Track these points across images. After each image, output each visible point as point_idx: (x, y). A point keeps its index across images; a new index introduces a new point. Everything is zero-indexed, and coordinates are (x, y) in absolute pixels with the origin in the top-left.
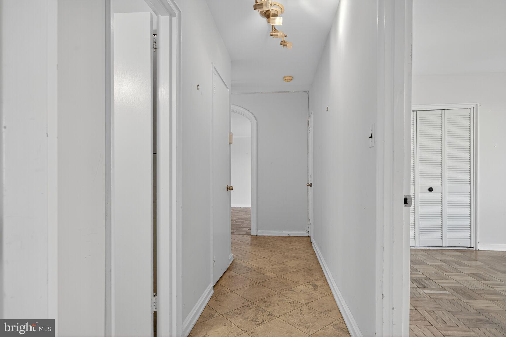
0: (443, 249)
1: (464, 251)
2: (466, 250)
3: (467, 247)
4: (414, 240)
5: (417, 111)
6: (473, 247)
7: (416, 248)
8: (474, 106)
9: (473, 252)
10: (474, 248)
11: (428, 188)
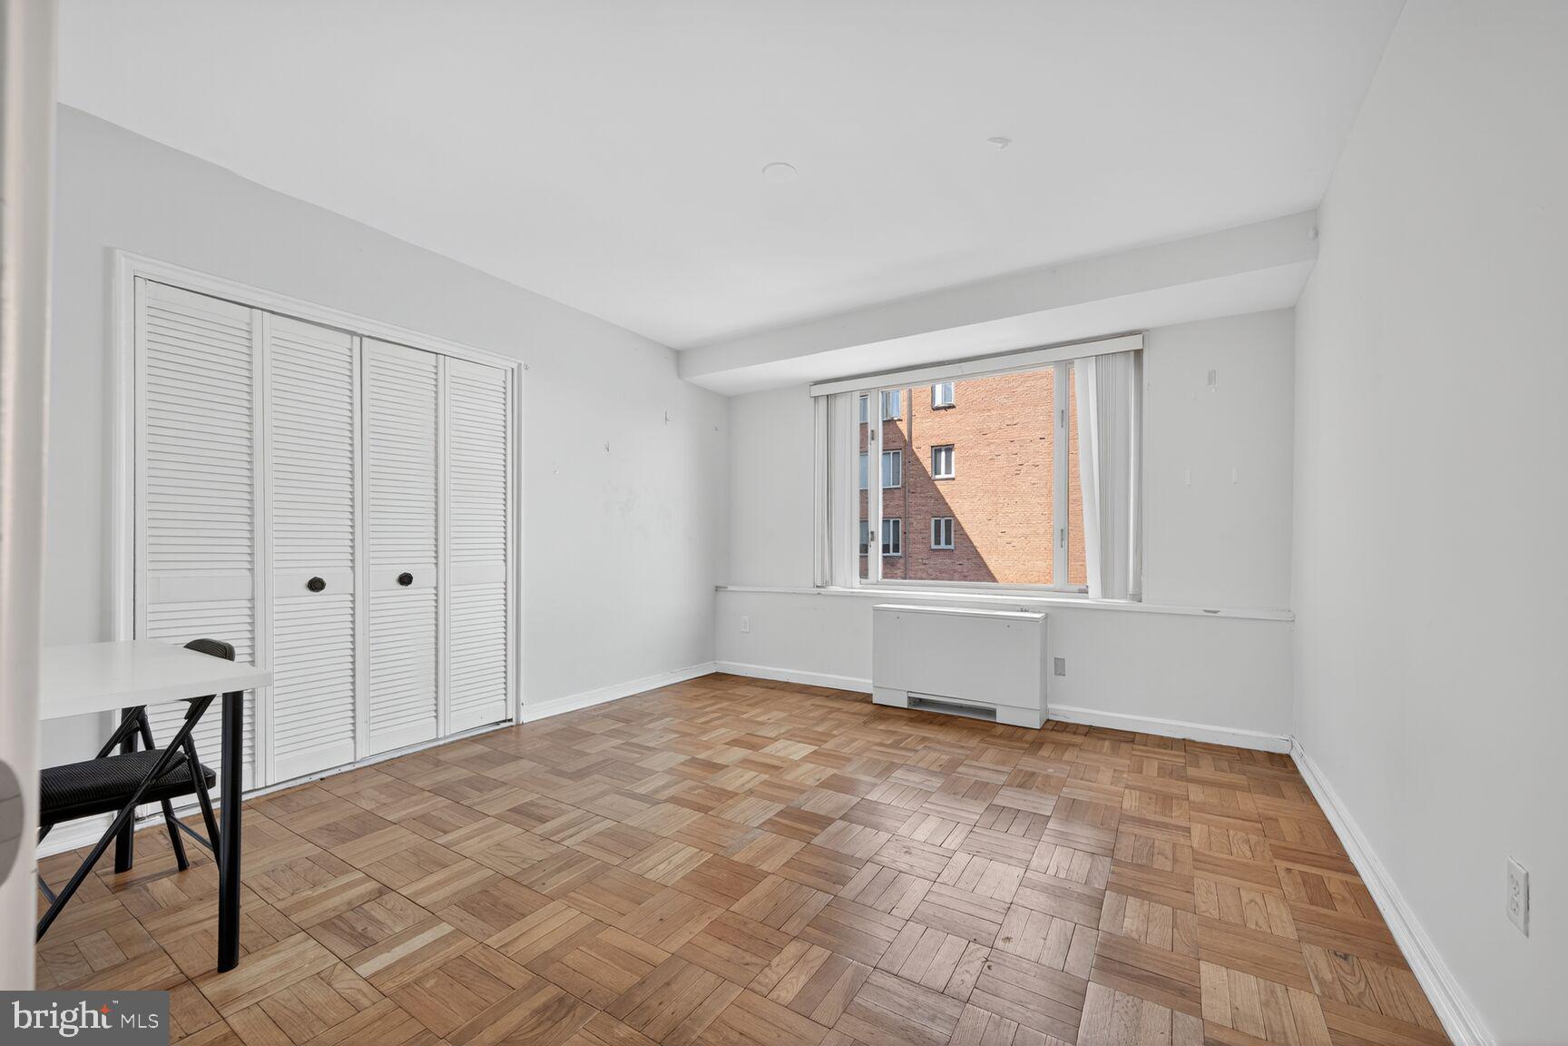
0: (439, 746)
1: (490, 737)
2: (497, 730)
3: (498, 723)
4: (352, 741)
5: (364, 336)
6: (510, 720)
7: (357, 766)
8: (515, 366)
9: (511, 731)
10: (514, 720)
11: (397, 576)
